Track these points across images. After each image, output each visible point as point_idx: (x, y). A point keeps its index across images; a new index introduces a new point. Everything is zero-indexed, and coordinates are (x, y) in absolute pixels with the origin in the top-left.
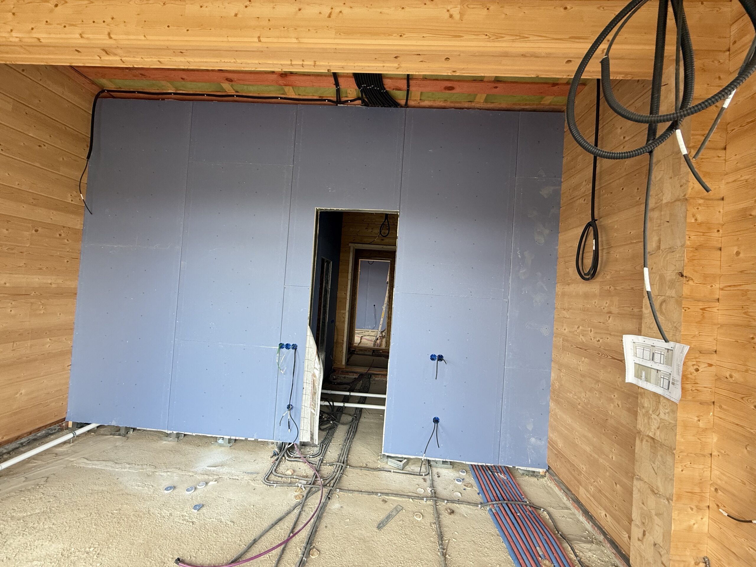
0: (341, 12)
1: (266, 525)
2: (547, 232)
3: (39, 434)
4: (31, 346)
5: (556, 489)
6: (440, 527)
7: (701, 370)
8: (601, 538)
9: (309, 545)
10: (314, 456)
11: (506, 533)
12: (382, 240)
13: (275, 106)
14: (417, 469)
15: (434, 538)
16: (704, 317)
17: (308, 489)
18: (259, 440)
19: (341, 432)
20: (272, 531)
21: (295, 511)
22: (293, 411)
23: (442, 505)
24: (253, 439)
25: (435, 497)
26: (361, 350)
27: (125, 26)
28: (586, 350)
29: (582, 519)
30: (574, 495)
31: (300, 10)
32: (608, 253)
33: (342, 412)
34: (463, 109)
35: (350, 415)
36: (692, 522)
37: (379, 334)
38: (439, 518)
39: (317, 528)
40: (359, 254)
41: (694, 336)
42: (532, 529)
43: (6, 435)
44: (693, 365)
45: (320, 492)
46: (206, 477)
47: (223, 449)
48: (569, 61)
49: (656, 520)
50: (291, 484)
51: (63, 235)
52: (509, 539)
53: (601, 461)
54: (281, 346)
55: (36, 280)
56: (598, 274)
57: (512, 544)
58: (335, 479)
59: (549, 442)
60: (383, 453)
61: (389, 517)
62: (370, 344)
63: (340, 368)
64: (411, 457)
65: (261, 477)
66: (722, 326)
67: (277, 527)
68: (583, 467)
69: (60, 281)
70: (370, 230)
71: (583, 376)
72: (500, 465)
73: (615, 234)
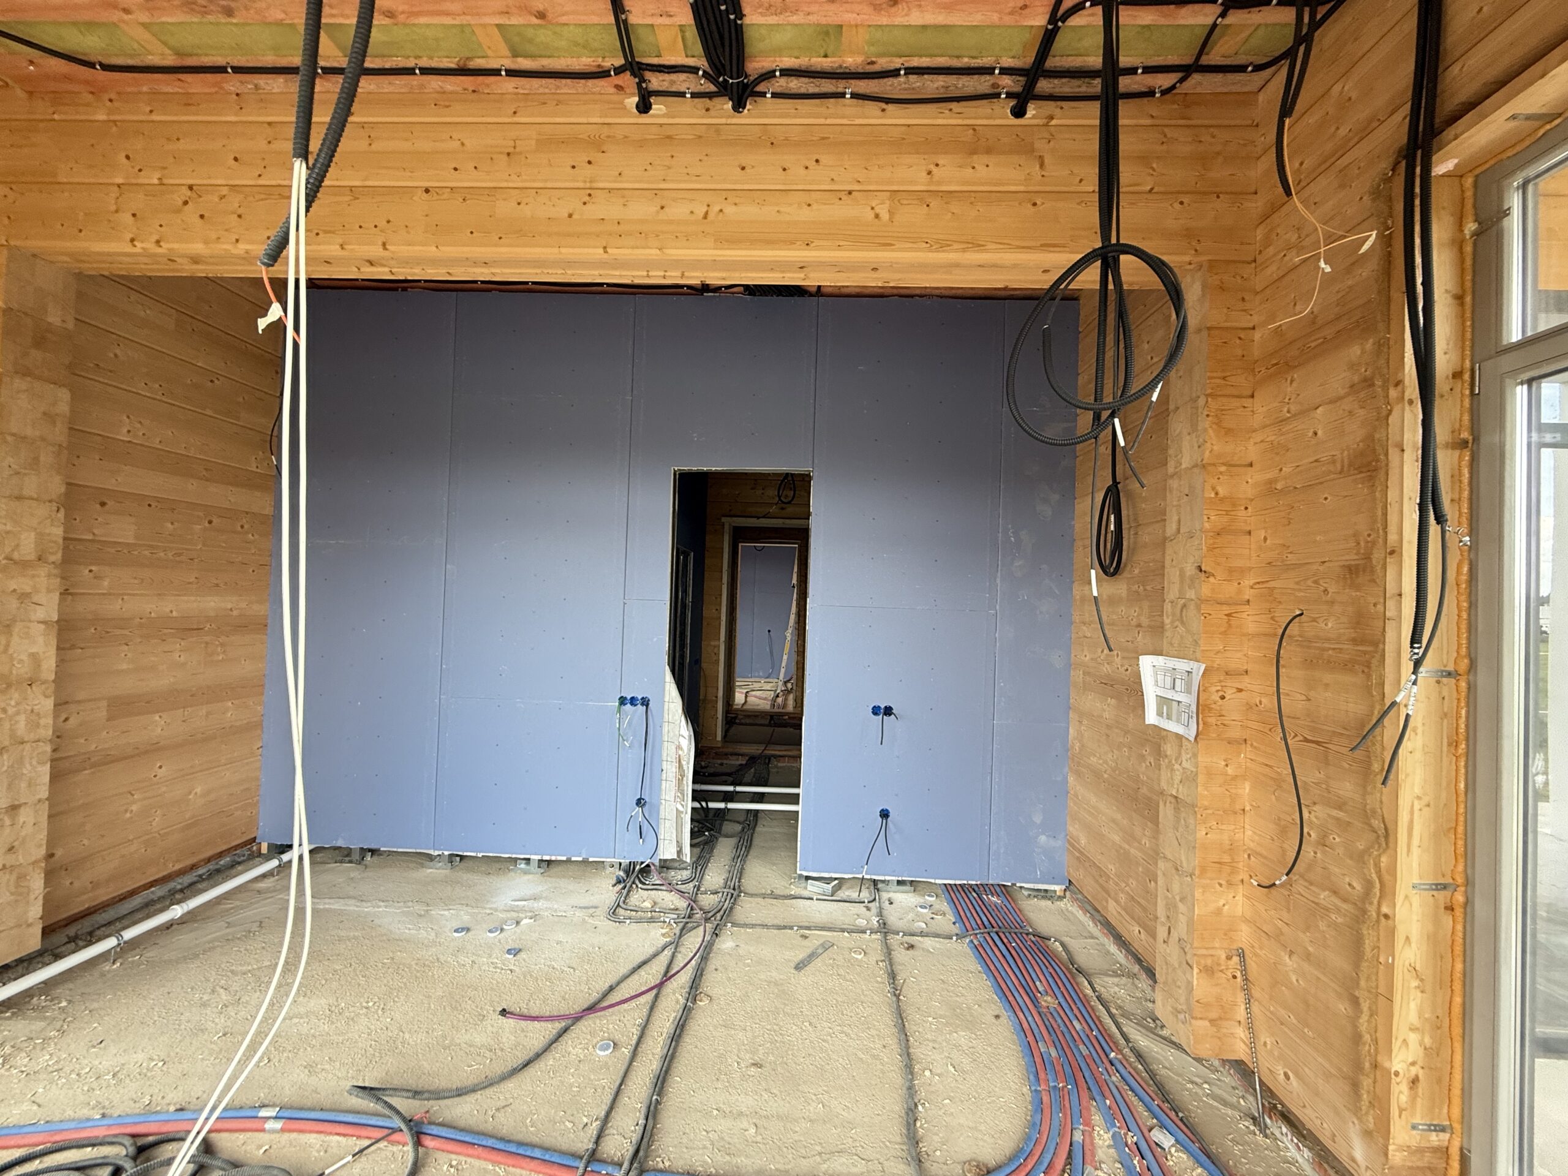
0: (721, 211)
1: (624, 970)
2: (1057, 497)
3: (222, 862)
4: (208, 714)
5: (1080, 914)
6: (891, 966)
7: (1228, 697)
8: (1136, 968)
9: (693, 990)
10: (684, 882)
11: (992, 968)
12: (783, 509)
13: (598, 297)
14: (854, 895)
15: (882, 976)
16: (1230, 626)
17: (681, 925)
18: (591, 859)
19: (724, 849)
20: (635, 977)
21: (666, 952)
22: (646, 809)
23: (895, 940)
24: (580, 859)
25: (884, 929)
26: (749, 716)
27: (408, 232)
28: (1112, 686)
29: (1113, 948)
30: (1102, 916)
31: (662, 208)
32: (1136, 534)
33: (723, 819)
34: (912, 296)
35: (738, 822)
36: (1221, 903)
37: (781, 687)
38: (890, 954)
39: (703, 970)
40: (740, 535)
41: (1218, 652)
42: (1033, 962)
43: (178, 861)
44: (1218, 691)
45: (701, 928)
46: (514, 915)
47: (531, 876)
48: (1045, 271)
49: (1180, 905)
50: (652, 920)
51: (246, 526)
52: (997, 974)
53: (1132, 851)
54: (623, 701)
55: (213, 604)
56: (1125, 566)
57: (1000, 980)
58: (722, 912)
59: (1069, 841)
60: (799, 872)
61: (812, 956)
62: (765, 706)
63: (712, 748)
64: (846, 876)
65: (602, 912)
66: (1254, 636)
67: (642, 972)
68: (1111, 868)
69: (243, 605)
70: (759, 492)
71: (1108, 727)
72: (991, 882)
73: (1144, 506)
